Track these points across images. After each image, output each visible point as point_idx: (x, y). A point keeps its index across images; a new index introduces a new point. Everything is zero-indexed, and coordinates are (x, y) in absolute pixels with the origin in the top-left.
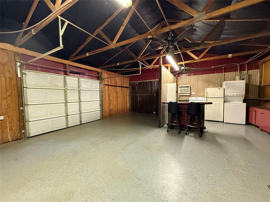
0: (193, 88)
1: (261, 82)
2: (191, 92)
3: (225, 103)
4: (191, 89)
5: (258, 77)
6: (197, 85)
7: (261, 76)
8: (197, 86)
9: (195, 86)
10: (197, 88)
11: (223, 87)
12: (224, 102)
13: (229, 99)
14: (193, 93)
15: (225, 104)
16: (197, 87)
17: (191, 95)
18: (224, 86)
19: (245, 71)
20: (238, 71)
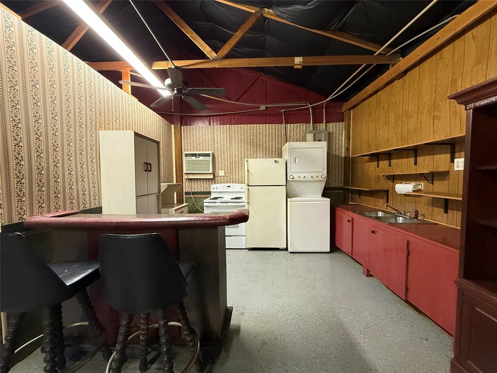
0: (220, 160)
1: (348, 149)
2: (217, 169)
3: (288, 199)
4: (216, 161)
5: (343, 139)
6: (229, 150)
7: (348, 138)
8: (229, 154)
9: (226, 154)
10: (229, 160)
11: (283, 158)
12: (287, 197)
13: (295, 187)
14: (221, 173)
15: (288, 202)
16: (229, 156)
17: (216, 178)
18: (286, 156)
19: (321, 124)
20: (310, 123)
